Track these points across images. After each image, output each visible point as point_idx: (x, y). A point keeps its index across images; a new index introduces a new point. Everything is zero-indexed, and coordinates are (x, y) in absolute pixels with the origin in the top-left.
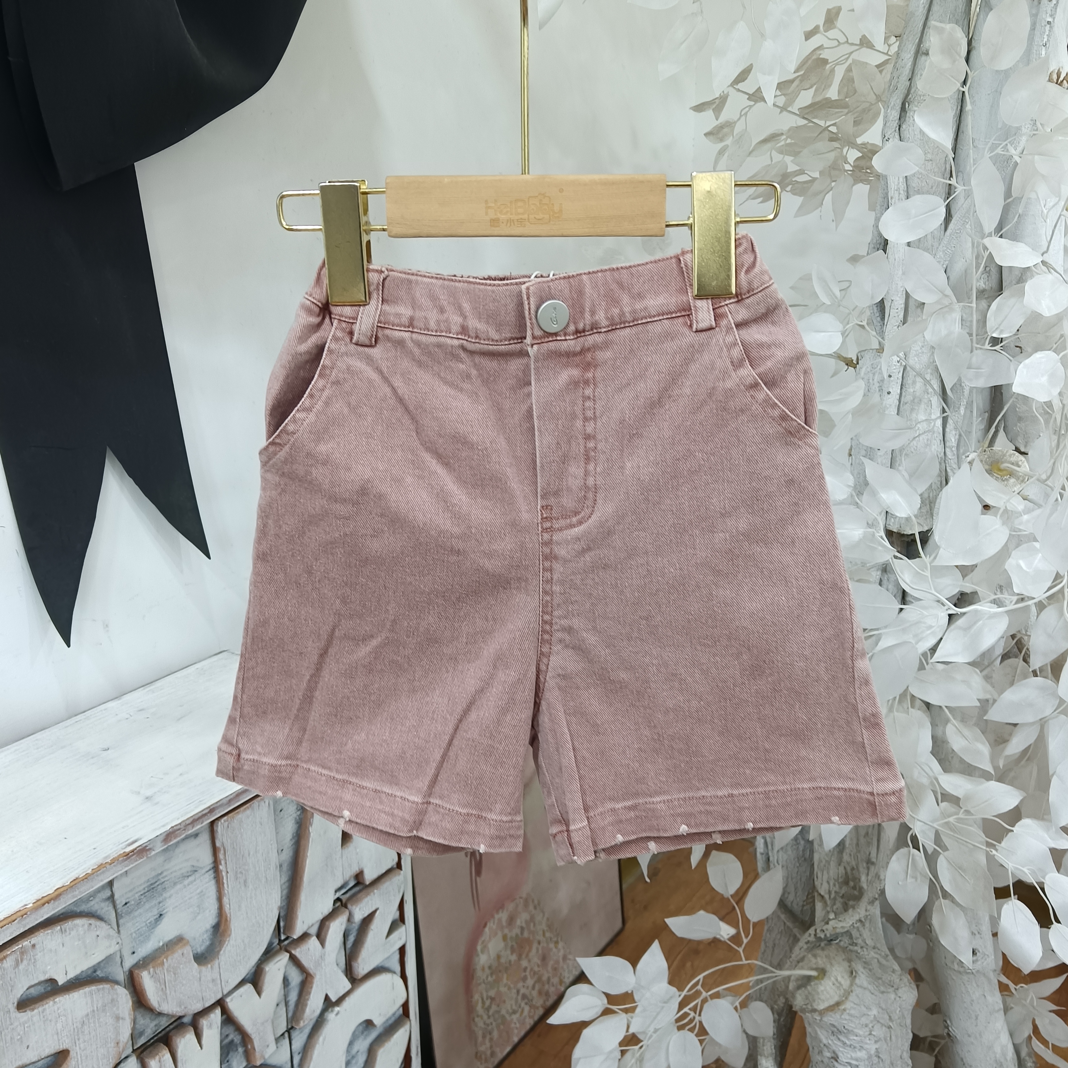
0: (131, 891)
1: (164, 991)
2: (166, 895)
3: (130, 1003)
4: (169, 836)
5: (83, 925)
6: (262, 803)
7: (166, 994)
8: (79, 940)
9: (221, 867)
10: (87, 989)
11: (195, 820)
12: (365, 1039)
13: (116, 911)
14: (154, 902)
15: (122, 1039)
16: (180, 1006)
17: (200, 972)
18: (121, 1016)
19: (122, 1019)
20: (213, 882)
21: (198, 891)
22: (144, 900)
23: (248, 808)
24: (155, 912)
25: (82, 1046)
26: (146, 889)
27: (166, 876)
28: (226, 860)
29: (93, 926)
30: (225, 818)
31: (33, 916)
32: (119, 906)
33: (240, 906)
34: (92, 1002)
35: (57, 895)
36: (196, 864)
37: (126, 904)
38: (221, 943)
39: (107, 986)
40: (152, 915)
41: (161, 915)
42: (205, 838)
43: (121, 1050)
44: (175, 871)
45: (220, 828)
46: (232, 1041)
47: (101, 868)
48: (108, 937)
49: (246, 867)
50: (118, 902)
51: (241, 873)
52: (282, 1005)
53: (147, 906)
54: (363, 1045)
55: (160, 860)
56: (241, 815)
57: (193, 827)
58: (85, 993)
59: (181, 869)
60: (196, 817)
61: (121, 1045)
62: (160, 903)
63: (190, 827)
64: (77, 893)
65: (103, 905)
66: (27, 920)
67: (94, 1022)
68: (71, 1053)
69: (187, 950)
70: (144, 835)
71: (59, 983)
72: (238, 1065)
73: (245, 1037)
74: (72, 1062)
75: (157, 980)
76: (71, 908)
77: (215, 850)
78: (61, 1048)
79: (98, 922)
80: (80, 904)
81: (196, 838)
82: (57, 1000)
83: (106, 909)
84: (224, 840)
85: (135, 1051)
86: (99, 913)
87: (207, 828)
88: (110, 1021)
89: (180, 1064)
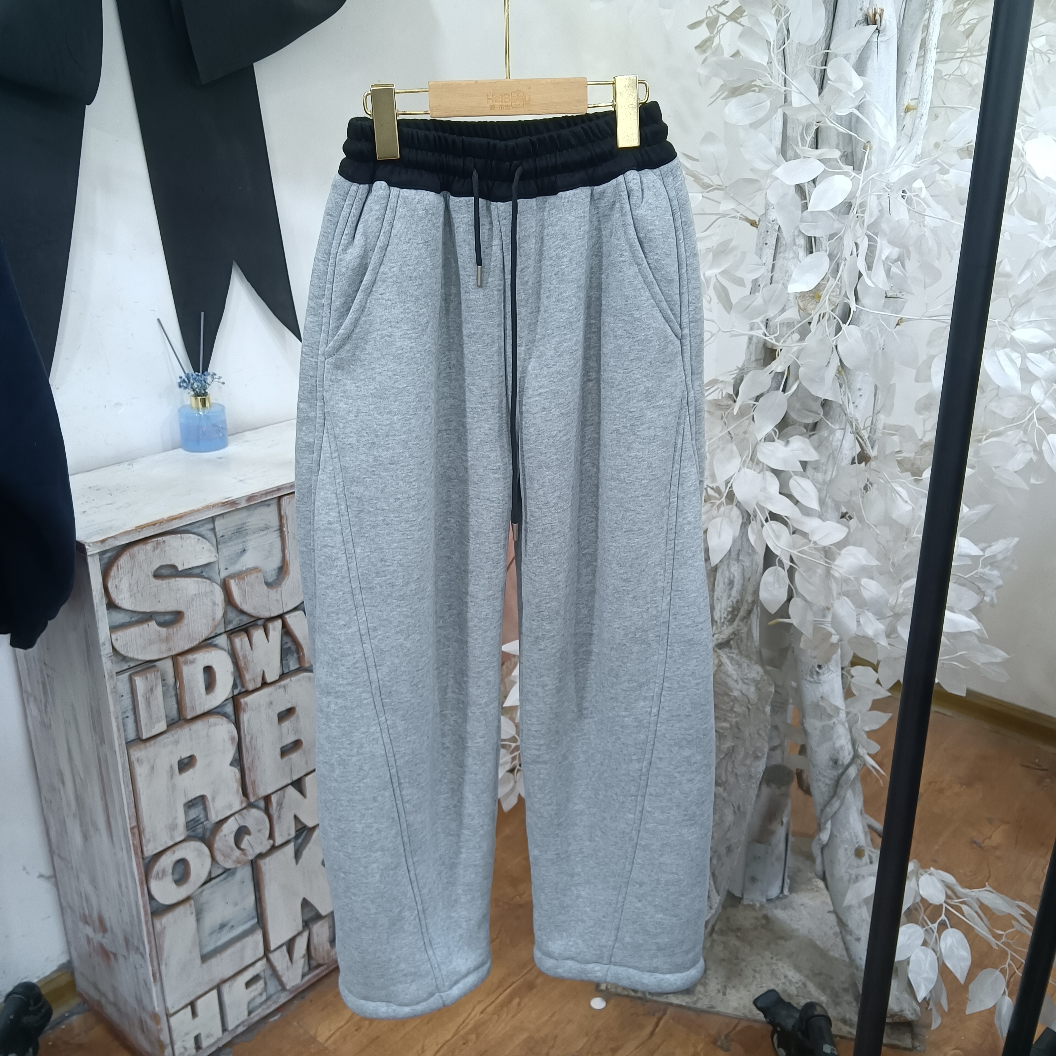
0: (225, 529)
1: (244, 596)
2: (248, 538)
3: (223, 598)
4: (250, 498)
5: (195, 538)
7: (245, 599)
8: (192, 547)
9: (284, 529)
10: (196, 579)
11: (267, 493)
13: (216, 539)
14: (240, 540)
15: (217, 618)
16: (255, 610)
17: (268, 592)
18: (217, 603)
19: (217, 605)
20: (279, 539)
21: (269, 542)
22: (234, 537)
24: (241, 547)
25: (192, 612)
26: (235, 531)
27: (248, 526)
28: (287, 524)
29: (201, 541)
30: (287, 497)
31: (166, 525)
32: (218, 536)
33: (296, 557)
34: (199, 588)
35: (180, 517)
37: (223, 536)
38: (283, 579)
39: (208, 581)
40: (239, 548)
41: (245, 550)
42: (274, 508)
43: (216, 623)
44: (254, 524)
45: (284, 501)
46: (289, 648)
47: (208, 508)
48: (210, 550)
50: (218, 534)
51: (297, 535)
53: (236, 542)
55: (244, 514)
57: (265, 497)
58: (194, 580)
59: (258, 524)
60: (269, 491)
61: (216, 621)
62: (244, 542)
63: (263, 496)
64: (192, 518)
65: (208, 532)
66: (163, 526)
67: (199, 601)
68: (186, 616)
69: (260, 575)
70: (235, 495)
71: (180, 569)
72: (293, 665)
73: (298, 647)
74: (185, 621)
75: (240, 588)
76: (188, 528)
77: (281, 518)
78: (179, 609)
79: (204, 540)
80: (193, 526)
81: (269, 505)
82: (177, 579)
83: (210, 535)
84: (287, 511)
85: (226, 632)
86: (206, 536)
87: (275, 501)
88: (210, 604)
89: (254, 647)
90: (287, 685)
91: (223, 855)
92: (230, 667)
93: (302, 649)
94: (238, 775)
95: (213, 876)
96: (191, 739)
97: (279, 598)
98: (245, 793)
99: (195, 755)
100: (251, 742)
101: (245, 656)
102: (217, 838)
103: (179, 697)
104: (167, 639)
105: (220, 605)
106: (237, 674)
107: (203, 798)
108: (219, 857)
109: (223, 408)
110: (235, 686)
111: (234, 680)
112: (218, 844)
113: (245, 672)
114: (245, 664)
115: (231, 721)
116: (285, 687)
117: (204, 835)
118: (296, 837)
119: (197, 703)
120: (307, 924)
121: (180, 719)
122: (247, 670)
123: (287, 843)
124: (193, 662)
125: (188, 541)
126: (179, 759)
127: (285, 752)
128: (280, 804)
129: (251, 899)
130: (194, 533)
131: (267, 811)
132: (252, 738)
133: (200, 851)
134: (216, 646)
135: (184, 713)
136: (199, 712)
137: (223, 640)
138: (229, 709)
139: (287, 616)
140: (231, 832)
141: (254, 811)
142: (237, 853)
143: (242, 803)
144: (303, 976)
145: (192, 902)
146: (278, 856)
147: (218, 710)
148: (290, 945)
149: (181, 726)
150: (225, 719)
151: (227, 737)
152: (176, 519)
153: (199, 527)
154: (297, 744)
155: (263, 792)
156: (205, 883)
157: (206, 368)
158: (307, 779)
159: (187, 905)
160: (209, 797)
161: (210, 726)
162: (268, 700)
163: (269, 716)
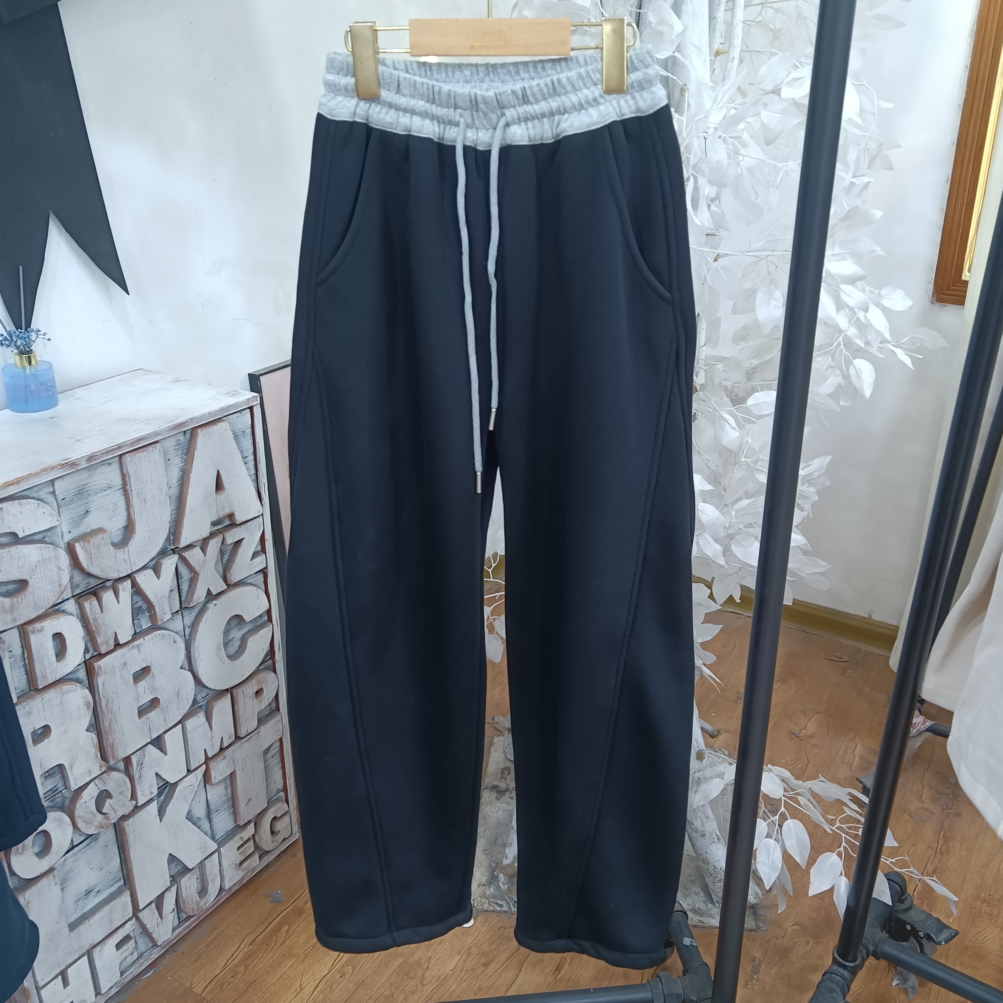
0: (66, 491)
1: (90, 558)
2: (90, 499)
3: (68, 561)
4: (90, 458)
5: (34, 503)
6: (155, 449)
7: (92, 561)
8: (32, 512)
9: (127, 488)
10: (38, 545)
11: (108, 451)
12: (238, 630)
13: (57, 502)
14: (82, 502)
15: (63, 583)
16: (102, 572)
17: (115, 553)
18: (62, 568)
19: (63, 570)
20: (123, 497)
21: (113, 501)
22: (76, 499)
23: (145, 451)
24: (83, 509)
25: (36, 580)
26: (77, 493)
27: (89, 487)
28: (130, 482)
29: (41, 506)
30: (129, 454)
31: (3, 491)
32: (59, 499)
33: (141, 515)
34: (42, 554)
35: (17, 482)
36: (110, 483)
37: (63, 499)
38: (130, 538)
39: (52, 546)
40: (81, 510)
41: (87, 512)
42: (115, 467)
43: (63, 589)
44: (96, 485)
45: (126, 459)
46: (141, 607)
47: (46, 470)
48: (51, 515)
49: (145, 490)
50: (58, 497)
51: (141, 493)
52: (176, 591)
53: (78, 504)
54: (236, 634)
55: (85, 475)
56: (141, 454)
57: (107, 456)
58: (37, 547)
59: (100, 484)
60: (109, 449)
61: (63, 586)
62: (86, 503)
63: (105, 455)
64: (30, 482)
65: (48, 496)
67: (44, 567)
68: (29, 583)
69: (105, 536)
70: (74, 456)
71: (20, 537)
72: (145, 623)
73: (150, 606)
74: (30, 589)
75: (86, 551)
76: (26, 493)
77: (124, 476)
78: (22, 578)
79: (44, 504)
80: (31, 490)
81: (110, 464)
82: (18, 546)
83: (50, 498)
84: (129, 469)
85: (73, 596)
86: (45, 500)
87: (117, 459)
88: (55, 569)
89: (104, 610)
90: (141, 645)
91: (84, 822)
92: (80, 631)
93: (153, 607)
94: (96, 740)
95: (75, 844)
96: (44, 709)
97: (126, 557)
98: (104, 758)
99: (49, 724)
100: (107, 705)
101: (95, 620)
102: (78, 805)
103: (28, 667)
104: (12, 609)
105: (66, 570)
106: (87, 638)
107: (61, 766)
108: (81, 824)
109: (51, 365)
110: (86, 650)
111: (86, 645)
112: (79, 811)
113: (96, 636)
114: (96, 628)
115: (84, 686)
116: (138, 646)
117: (63, 804)
118: (159, 795)
119: (48, 671)
120: (174, 879)
121: (30, 690)
122: (99, 634)
123: (151, 801)
124: (41, 630)
125: (28, 507)
126: (33, 730)
127: (142, 712)
128: (140, 764)
129: (117, 861)
130: (33, 498)
131: (127, 771)
132: (107, 701)
133: (60, 820)
134: (63, 611)
135: (34, 683)
136: (50, 681)
137: (71, 606)
138: (82, 674)
139: (136, 576)
140: (92, 798)
141: (114, 774)
142: (100, 817)
143: (101, 767)
144: (174, 930)
145: (56, 873)
146: (142, 815)
147: (71, 676)
148: (159, 901)
149: (32, 697)
150: (78, 684)
151: (81, 703)
152: (12, 484)
153: (38, 491)
154: (154, 703)
155: (122, 755)
156: (67, 852)
157: (28, 325)
158: (166, 735)
159: (51, 876)
160: (67, 767)
161: (63, 694)
162: (122, 662)
163: (124, 677)
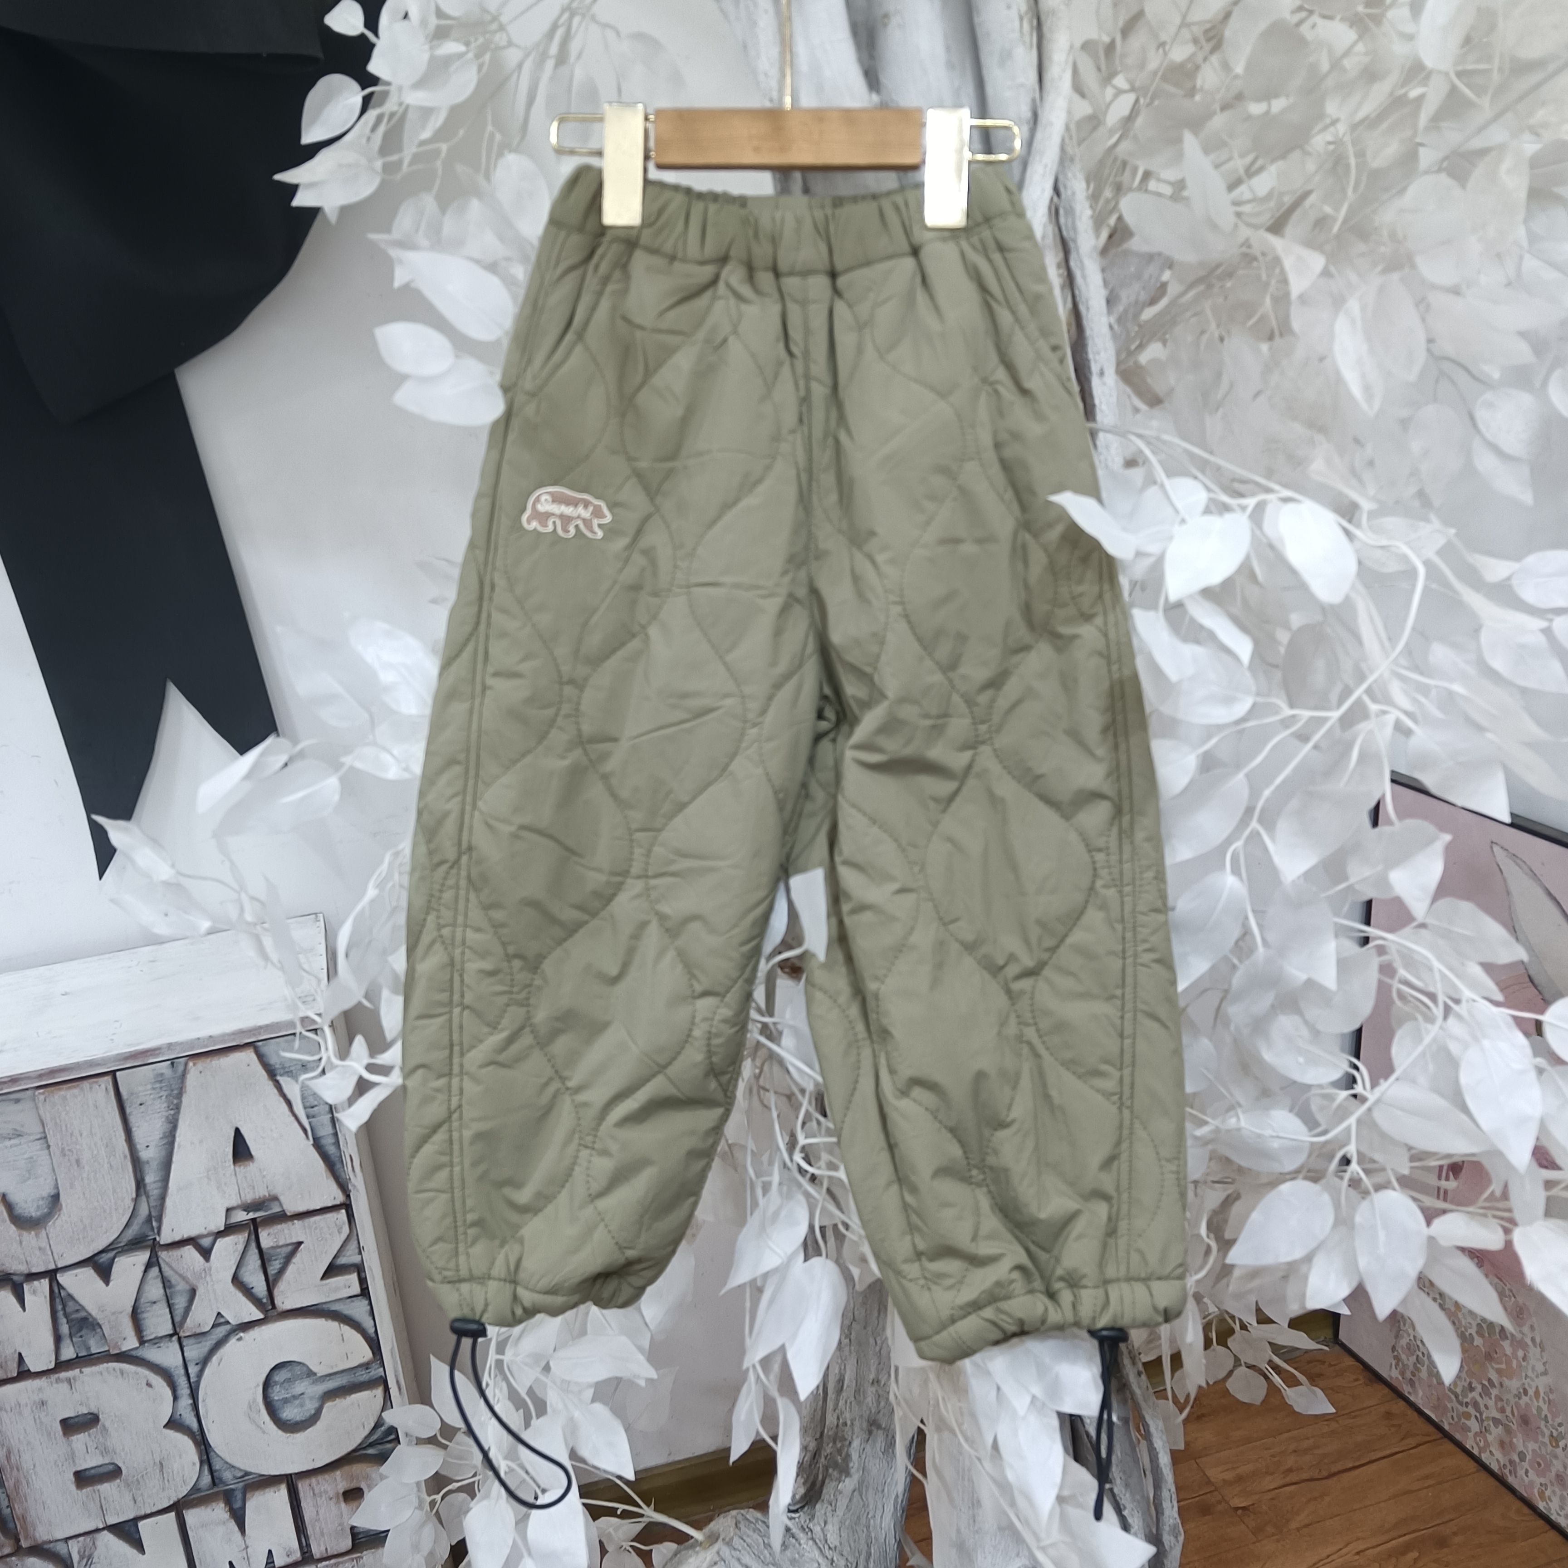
17: (21, 1236)
33: (72, 1185)
36: (18, 1129)
42: (30, 1105)
46: (86, 1318)
51: (70, 1151)
56: (67, 1092)
90: (75, 1379)
97: (44, 1244)
127: (84, 1480)
128: (88, 1557)
139: (58, 1276)
143: (2, 1547)
154: (110, 1470)
155: (45, 1536)
162: (36, 1398)
163: (41, 1422)
